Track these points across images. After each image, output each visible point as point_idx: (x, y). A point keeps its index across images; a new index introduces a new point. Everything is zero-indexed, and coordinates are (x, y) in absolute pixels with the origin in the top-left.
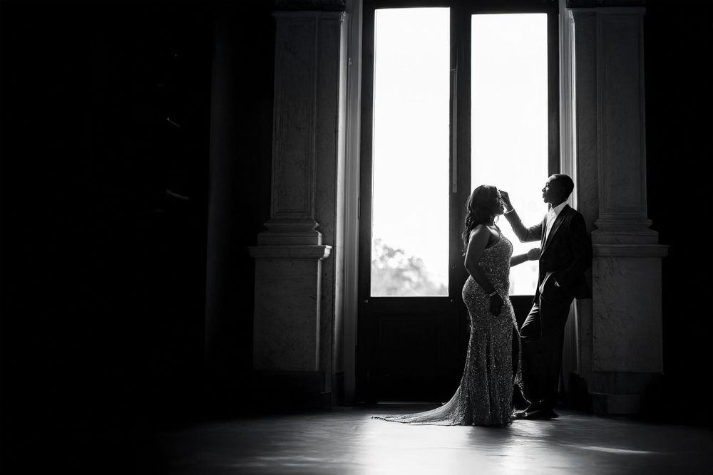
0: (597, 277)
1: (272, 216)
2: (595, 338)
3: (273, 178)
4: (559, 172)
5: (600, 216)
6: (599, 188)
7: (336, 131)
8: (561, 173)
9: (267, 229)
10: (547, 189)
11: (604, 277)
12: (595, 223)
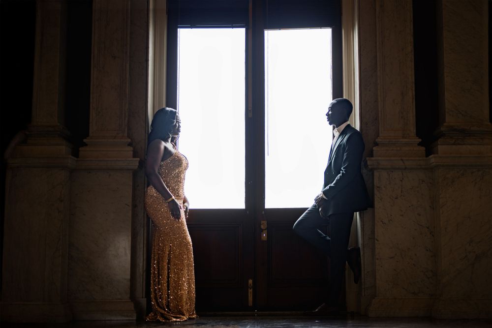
0: (378, 187)
1: (91, 134)
2: (377, 240)
3: (91, 101)
4: (342, 97)
5: (380, 135)
6: (380, 110)
7: (147, 60)
8: (344, 98)
9: (86, 145)
10: (330, 113)
11: (384, 187)
12: (377, 140)
